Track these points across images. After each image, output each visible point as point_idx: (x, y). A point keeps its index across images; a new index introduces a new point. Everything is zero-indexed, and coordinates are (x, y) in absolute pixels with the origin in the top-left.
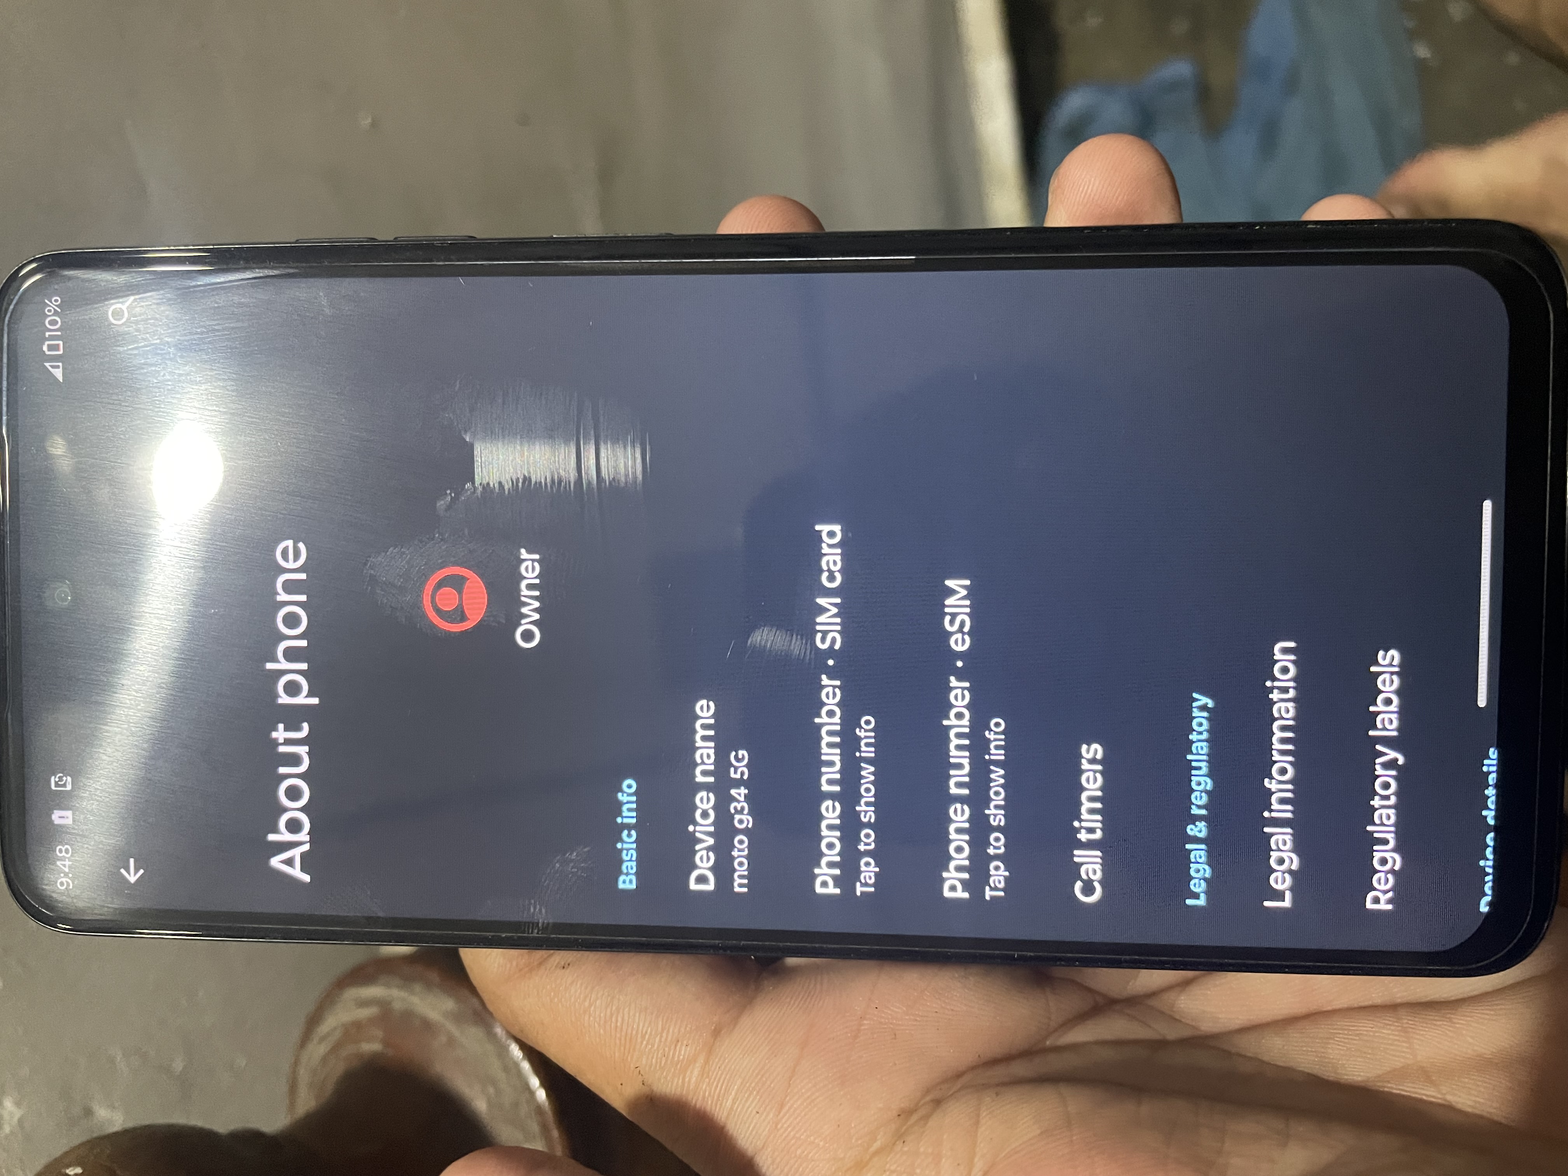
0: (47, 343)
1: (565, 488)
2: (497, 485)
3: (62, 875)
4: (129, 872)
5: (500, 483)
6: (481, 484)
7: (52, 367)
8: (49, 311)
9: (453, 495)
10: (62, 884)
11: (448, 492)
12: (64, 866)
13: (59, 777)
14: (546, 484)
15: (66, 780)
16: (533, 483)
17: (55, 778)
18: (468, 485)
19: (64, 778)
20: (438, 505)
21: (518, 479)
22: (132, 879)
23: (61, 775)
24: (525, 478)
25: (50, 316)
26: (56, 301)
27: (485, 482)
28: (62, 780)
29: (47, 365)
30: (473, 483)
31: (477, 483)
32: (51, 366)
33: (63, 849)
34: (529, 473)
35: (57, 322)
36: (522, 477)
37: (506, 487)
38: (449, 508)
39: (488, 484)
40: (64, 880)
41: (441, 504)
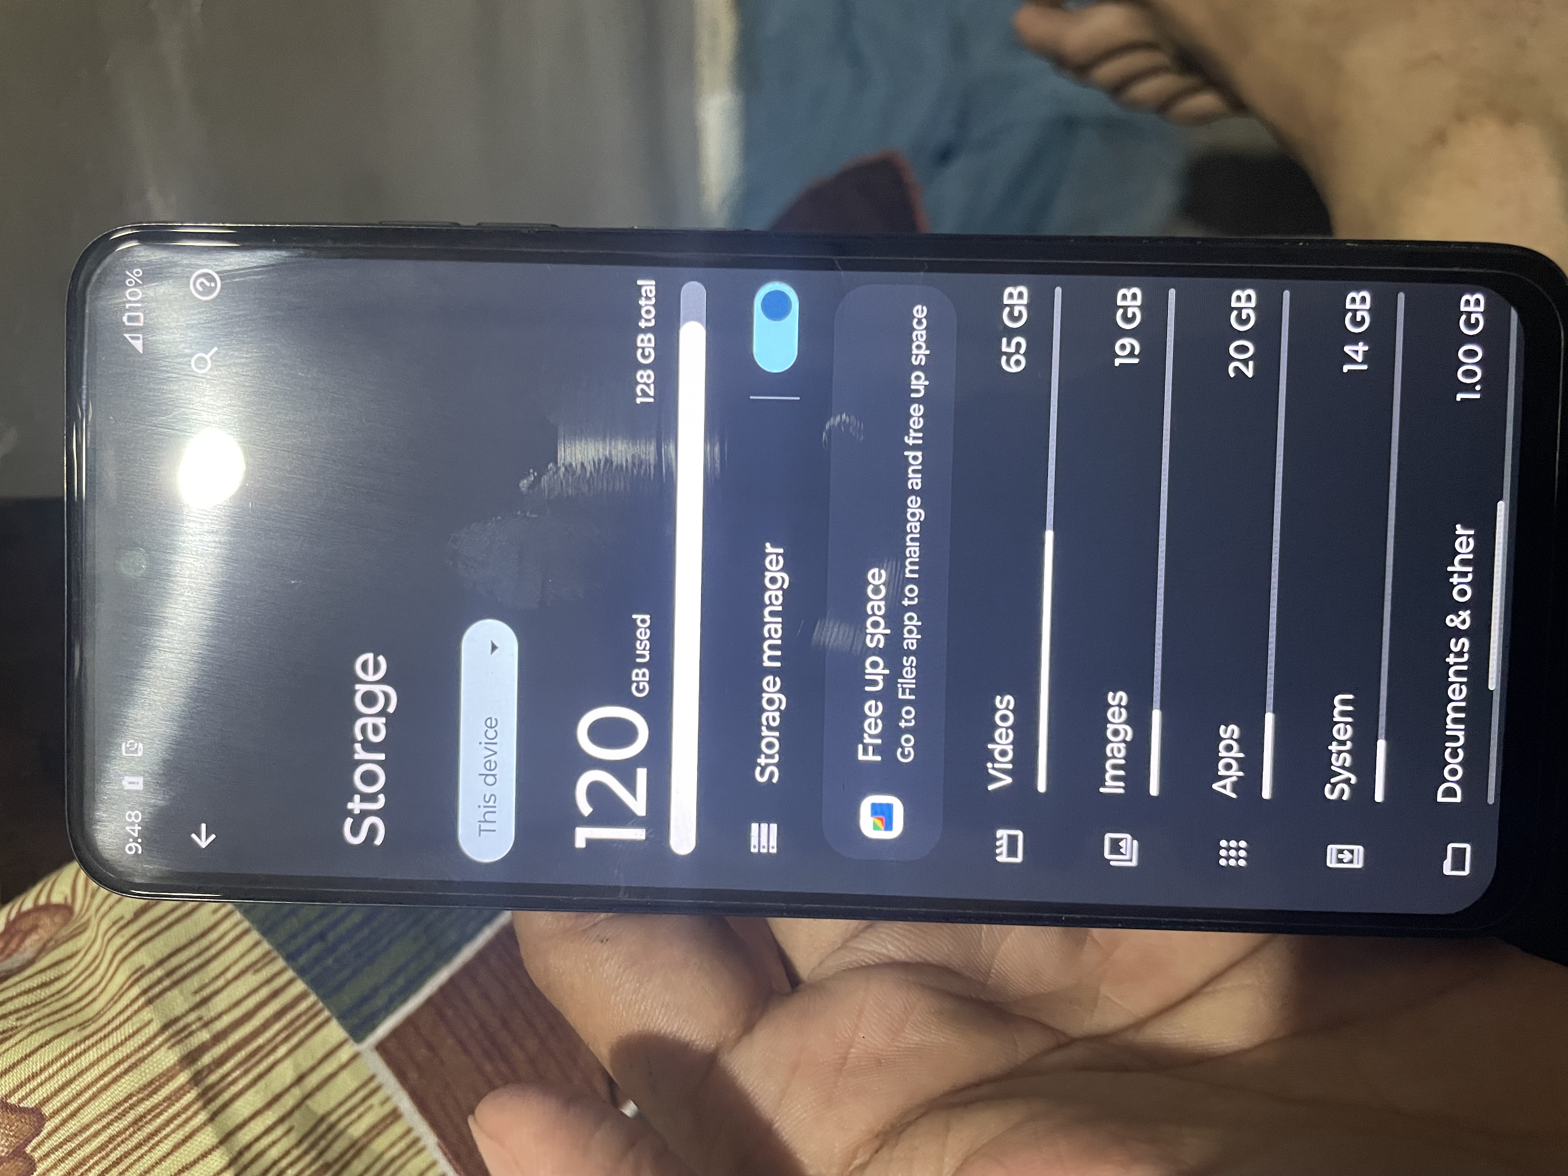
0: (127, 314)
1: (646, 470)
2: (579, 466)
3: (131, 840)
4: (199, 836)
5: (582, 464)
6: (563, 464)
7: (132, 338)
8: (130, 282)
9: (536, 474)
10: (130, 849)
11: (531, 471)
12: (134, 831)
13: (130, 743)
14: (627, 467)
15: (138, 746)
16: (614, 466)
17: (126, 744)
18: (551, 465)
19: (136, 745)
20: (521, 485)
21: (599, 460)
22: (203, 843)
23: (132, 741)
24: (606, 460)
25: (131, 287)
26: (138, 273)
27: (567, 463)
28: (134, 747)
29: (127, 336)
30: (556, 463)
31: (560, 463)
32: (130, 337)
33: (133, 814)
34: (610, 454)
35: (138, 294)
36: (604, 459)
37: (588, 468)
38: (531, 486)
39: (571, 465)
40: (133, 845)
41: (524, 484)
